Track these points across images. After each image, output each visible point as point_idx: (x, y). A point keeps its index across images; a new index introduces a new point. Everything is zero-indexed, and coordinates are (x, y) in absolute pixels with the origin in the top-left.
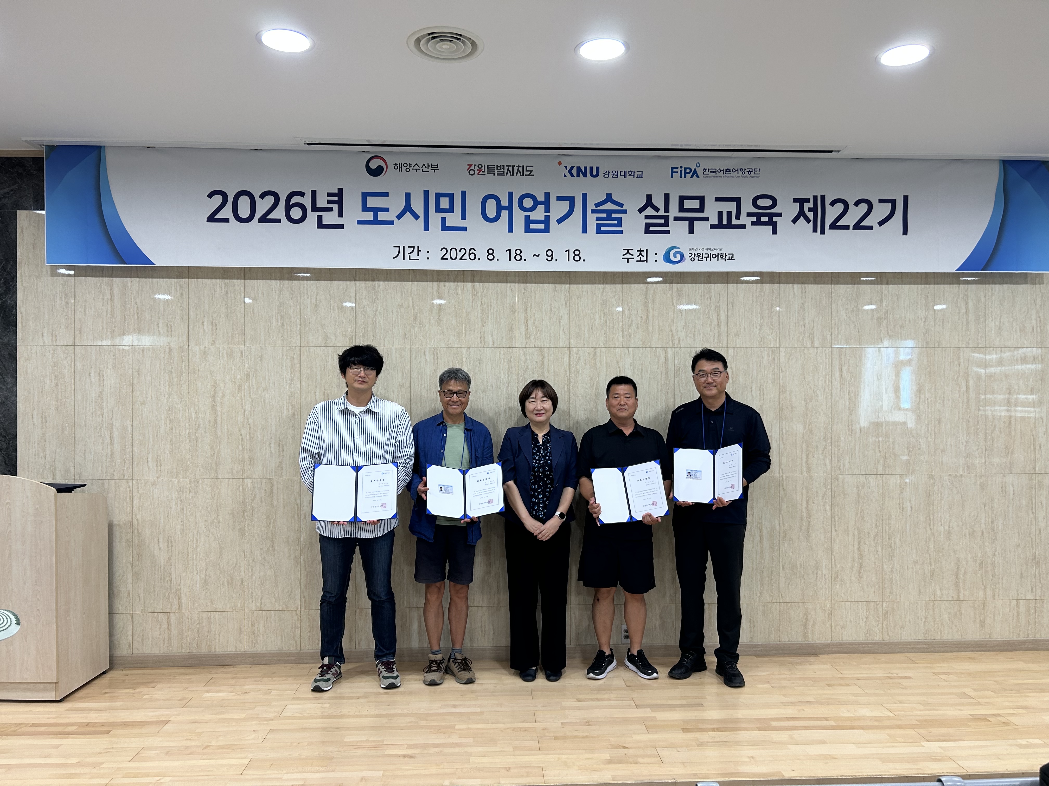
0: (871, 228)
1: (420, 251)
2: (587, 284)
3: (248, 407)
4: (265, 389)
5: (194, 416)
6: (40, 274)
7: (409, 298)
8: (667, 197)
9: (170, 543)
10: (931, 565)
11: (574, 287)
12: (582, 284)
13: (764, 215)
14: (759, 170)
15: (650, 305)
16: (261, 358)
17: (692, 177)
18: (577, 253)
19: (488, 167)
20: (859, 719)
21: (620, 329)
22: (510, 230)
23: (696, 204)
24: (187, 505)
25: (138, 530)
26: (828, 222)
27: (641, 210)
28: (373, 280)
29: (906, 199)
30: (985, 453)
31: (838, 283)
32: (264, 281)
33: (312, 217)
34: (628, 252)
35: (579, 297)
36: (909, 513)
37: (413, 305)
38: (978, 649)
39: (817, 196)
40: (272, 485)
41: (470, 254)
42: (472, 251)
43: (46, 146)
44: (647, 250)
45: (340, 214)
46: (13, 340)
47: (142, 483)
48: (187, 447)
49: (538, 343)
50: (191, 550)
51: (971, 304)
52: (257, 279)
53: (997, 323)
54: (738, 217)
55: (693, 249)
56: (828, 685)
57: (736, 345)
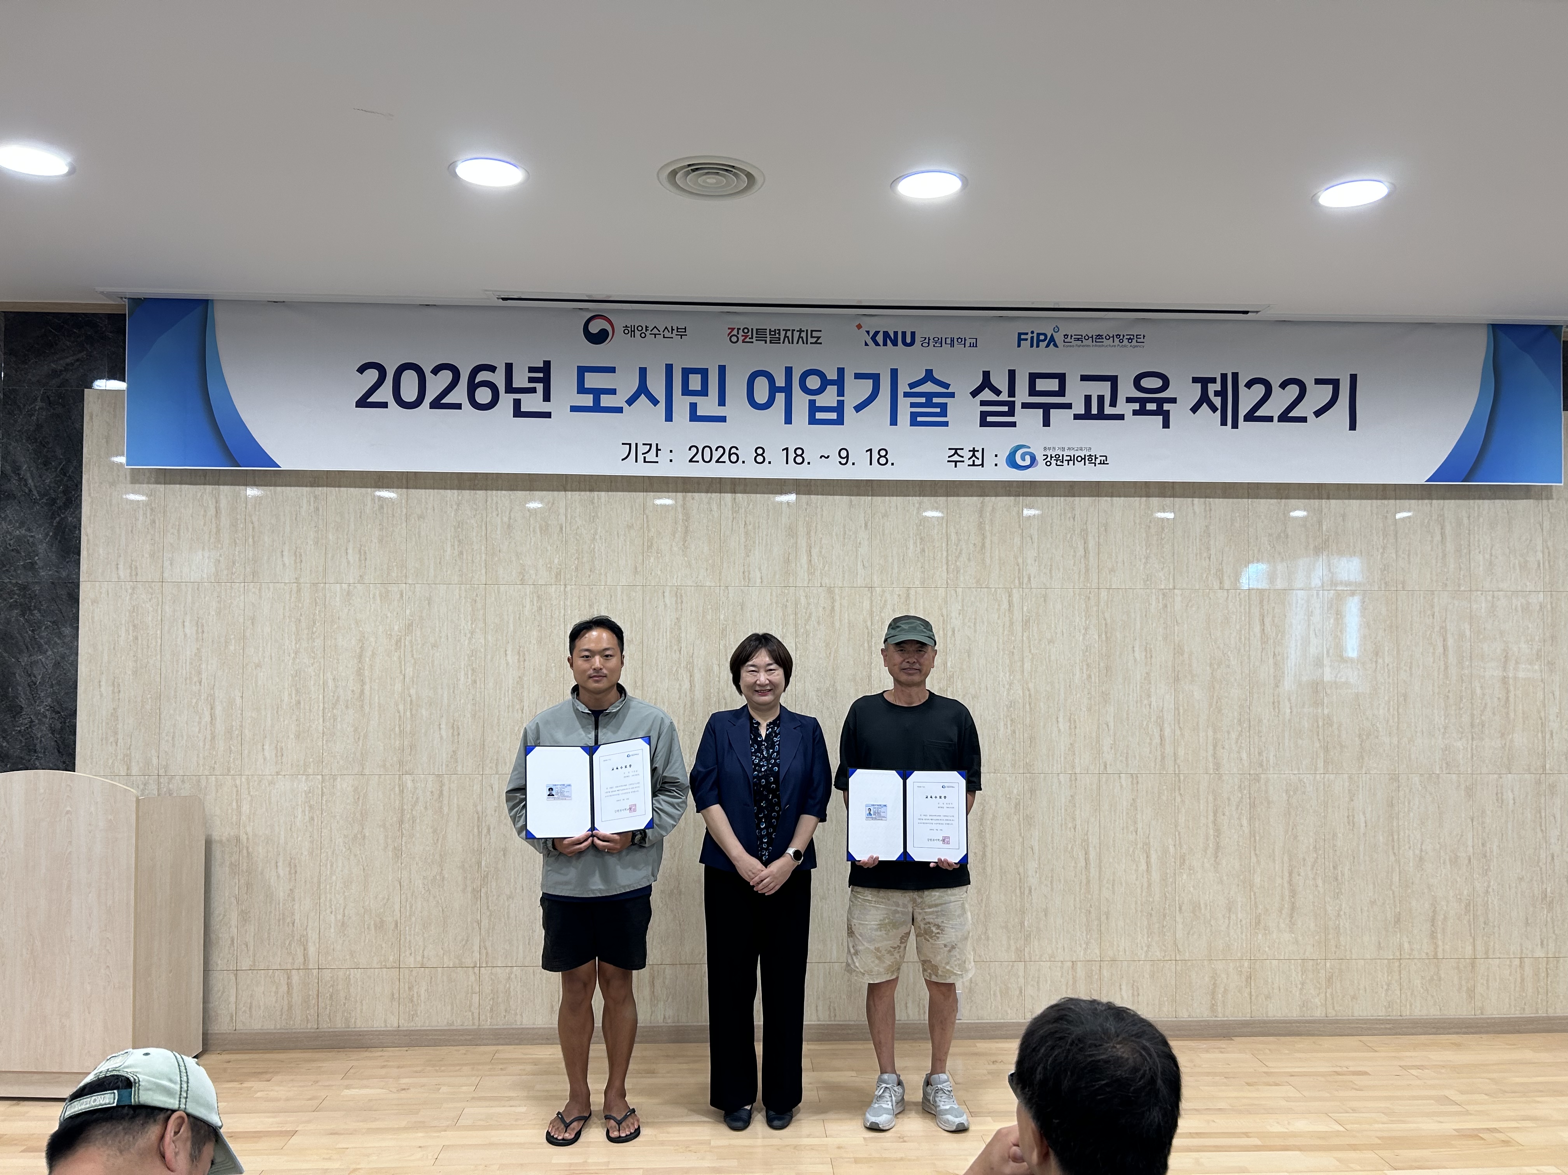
0: (1303, 420)
1: (660, 450)
2: (897, 496)
3: (409, 671)
4: (435, 646)
5: (331, 683)
6: (116, 479)
7: (642, 516)
8: (1012, 374)
9: (293, 867)
10: (1395, 906)
11: (878, 500)
12: (889, 496)
13: (1152, 400)
14: (1144, 336)
15: (987, 527)
16: (430, 601)
17: (1048, 346)
18: (883, 453)
19: (757, 332)
20: (1294, 1135)
21: (944, 561)
22: (788, 420)
23: (1053, 385)
24: (318, 812)
25: (247, 848)
26: (1243, 411)
27: (974, 394)
28: (591, 490)
29: (1353, 378)
30: (1472, 744)
31: (1257, 497)
32: (436, 491)
33: (506, 401)
34: (956, 453)
35: (885, 515)
36: (1362, 830)
37: (648, 526)
38: (1466, 1030)
39: (1226, 374)
40: (442, 785)
41: (730, 455)
42: (733, 450)
43: (129, 298)
44: (983, 449)
45: (547, 398)
46: (75, 574)
47: (255, 781)
48: (321, 728)
49: (826, 581)
50: (323, 878)
51: (1448, 529)
52: (425, 488)
53: (1487, 556)
54: (1113, 404)
55: (1049, 449)
56: (1248, 1084)
57: (1111, 585)
